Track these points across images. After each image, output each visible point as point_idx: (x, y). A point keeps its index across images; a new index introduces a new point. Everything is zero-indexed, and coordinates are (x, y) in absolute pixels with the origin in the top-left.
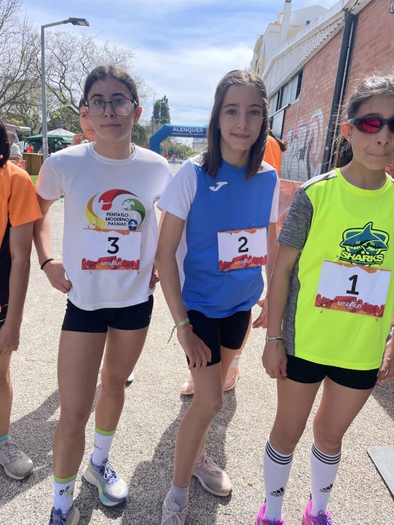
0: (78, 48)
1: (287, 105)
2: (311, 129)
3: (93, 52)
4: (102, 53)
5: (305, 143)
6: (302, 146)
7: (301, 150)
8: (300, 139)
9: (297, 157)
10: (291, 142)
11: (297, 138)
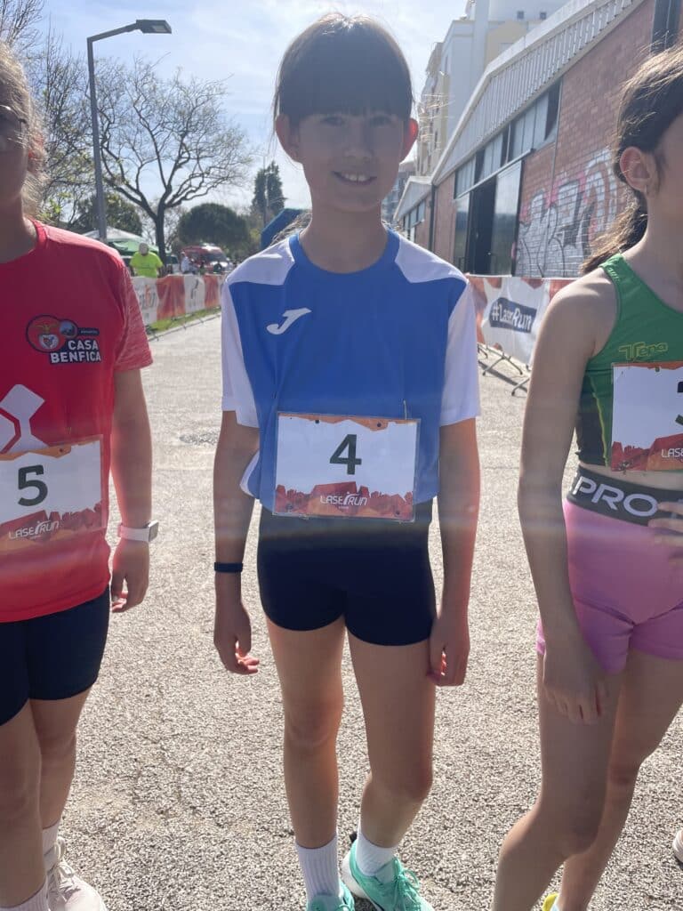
0: (128, 85)
1: (529, 151)
2: (587, 187)
3: (155, 90)
4: (171, 91)
5: (576, 214)
6: (570, 220)
7: (568, 227)
8: (564, 208)
9: (559, 241)
10: (543, 216)
11: (556, 207)
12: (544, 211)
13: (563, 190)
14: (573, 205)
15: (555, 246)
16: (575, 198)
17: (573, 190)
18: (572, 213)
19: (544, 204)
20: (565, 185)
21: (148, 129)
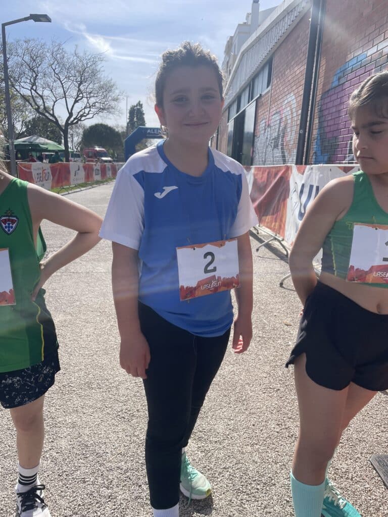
0: (48, 55)
1: (259, 95)
2: (283, 116)
3: (63, 58)
4: (73, 59)
5: (279, 131)
6: (276, 134)
7: (275, 139)
8: (273, 128)
9: (271, 146)
10: (265, 132)
11: (270, 127)
12: (265, 129)
13: (273, 117)
14: (277, 126)
15: (270, 149)
16: (278, 122)
17: (277, 117)
18: (277, 130)
19: (266, 125)
20: (274, 114)
21: (60, 79)
